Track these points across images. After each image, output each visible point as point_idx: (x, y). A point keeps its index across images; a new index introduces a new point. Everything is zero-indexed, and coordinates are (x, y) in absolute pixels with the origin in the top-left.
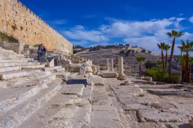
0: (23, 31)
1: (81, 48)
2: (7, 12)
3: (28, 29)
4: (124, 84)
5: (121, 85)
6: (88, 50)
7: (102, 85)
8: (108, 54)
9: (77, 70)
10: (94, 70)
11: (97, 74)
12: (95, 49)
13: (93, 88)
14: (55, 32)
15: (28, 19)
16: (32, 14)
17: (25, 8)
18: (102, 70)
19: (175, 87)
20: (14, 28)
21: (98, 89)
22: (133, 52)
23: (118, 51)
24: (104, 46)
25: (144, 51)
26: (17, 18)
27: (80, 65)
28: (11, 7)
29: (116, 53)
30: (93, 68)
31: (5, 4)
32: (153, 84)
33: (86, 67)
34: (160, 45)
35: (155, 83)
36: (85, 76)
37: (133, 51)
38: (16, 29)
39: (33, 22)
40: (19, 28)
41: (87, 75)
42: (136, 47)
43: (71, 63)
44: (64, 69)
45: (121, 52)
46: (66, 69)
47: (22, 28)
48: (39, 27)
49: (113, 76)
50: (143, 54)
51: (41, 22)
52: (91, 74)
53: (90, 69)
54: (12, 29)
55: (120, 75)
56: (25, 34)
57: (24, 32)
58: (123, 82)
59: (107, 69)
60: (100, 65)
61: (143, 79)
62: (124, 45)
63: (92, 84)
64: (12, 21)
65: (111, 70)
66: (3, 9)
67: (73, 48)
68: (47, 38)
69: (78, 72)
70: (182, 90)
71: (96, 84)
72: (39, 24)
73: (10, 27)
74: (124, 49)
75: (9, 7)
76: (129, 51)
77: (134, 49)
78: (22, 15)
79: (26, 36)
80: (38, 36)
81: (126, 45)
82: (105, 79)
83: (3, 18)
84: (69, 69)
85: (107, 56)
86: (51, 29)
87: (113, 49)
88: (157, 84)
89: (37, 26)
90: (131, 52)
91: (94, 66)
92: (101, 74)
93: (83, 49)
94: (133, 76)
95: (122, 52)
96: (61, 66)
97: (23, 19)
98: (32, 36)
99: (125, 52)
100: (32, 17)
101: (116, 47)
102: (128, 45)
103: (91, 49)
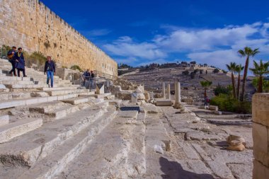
0: (57, 48)
1: (129, 67)
2: (39, 26)
3: (63, 46)
4: (179, 113)
5: (177, 113)
6: (138, 71)
7: (156, 113)
8: (165, 75)
9: (128, 97)
10: (147, 98)
11: (150, 102)
12: (147, 68)
13: (146, 115)
14: (94, 48)
15: (62, 33)
16: (67, 27)
17: (58, 20)
18: (157, 97)
19: (242, 118)
20: (47, 45)
21: (151, 116)
22: (201, 73)
23: (179, 72)
24: (160, 64)
25: (216, 71)
26: (49, 33)
27: (131, 91)
28: (44, 20)
29: (177, 74)
30: (146, 95)
31: (37, 17)
32: (218, 114)
33: (138, 94)
34: (230, 65)
35: (220, 113)
36: (137, 104)
37: (201, 71)
38: (49, 46)
39: (68, 37)
40: (52, 45)
41: (139, 103)
42: (205, 65)
43: (121, 90)
44: (114, 96)
45: (183, 72)
46: (116, 96)
47: (55, 45)
48: (76, 43)
49: (169, 104)
50: (215, 75)
51: (77, 36)
52: (144, 102)
53: (142, 96)
54: (44, 47)
55: (177, 103)
56: (59, 52)
57: (57, 50)
58: (179, 110)
59: (162, 96)
60: (155, 92)
61: (207, 109)
62: (188, 62)
63: (146, 111)
64: (45, 37)
65: (167, 97)
66: (34, 23)
67: (118, 68)
68: (85, 57)
69: (130, 99)
70: (249, 120)
71: (149, 112)
72: (75, 39)
73: (42, 44)
74: (188, 68)
75: (41, 20)
76: (196, 71)
77: (202, 68)
78: (56, 29)
79: (60, 54)
80: (75, 54)
81: (191, 63)
82: (159, 108)
83: (35, 34)
84: (119, 96)
85: (165, 79)
86: (89, 45)
87: (173, 69)
88: (223, 114)
89: (73, 41)
90: (199, 72)
91: (147, 92)
92: (155, 102)
93: (131, 69)
94: (197, 105)
95: (186, 73)
96: (110, 93)
97: (56, 33)
98: (67, 54)
99: (190, 72)
100: (67, 30)
101: (178, 66)
102: (194, 63)
103: (142, 69)
